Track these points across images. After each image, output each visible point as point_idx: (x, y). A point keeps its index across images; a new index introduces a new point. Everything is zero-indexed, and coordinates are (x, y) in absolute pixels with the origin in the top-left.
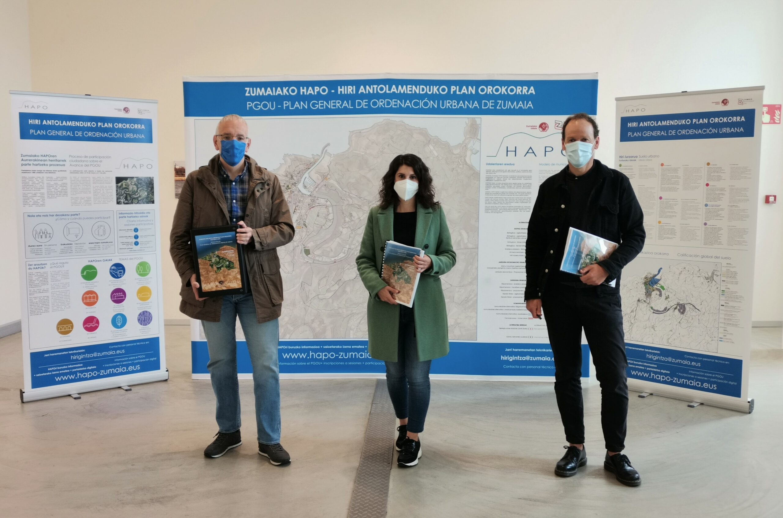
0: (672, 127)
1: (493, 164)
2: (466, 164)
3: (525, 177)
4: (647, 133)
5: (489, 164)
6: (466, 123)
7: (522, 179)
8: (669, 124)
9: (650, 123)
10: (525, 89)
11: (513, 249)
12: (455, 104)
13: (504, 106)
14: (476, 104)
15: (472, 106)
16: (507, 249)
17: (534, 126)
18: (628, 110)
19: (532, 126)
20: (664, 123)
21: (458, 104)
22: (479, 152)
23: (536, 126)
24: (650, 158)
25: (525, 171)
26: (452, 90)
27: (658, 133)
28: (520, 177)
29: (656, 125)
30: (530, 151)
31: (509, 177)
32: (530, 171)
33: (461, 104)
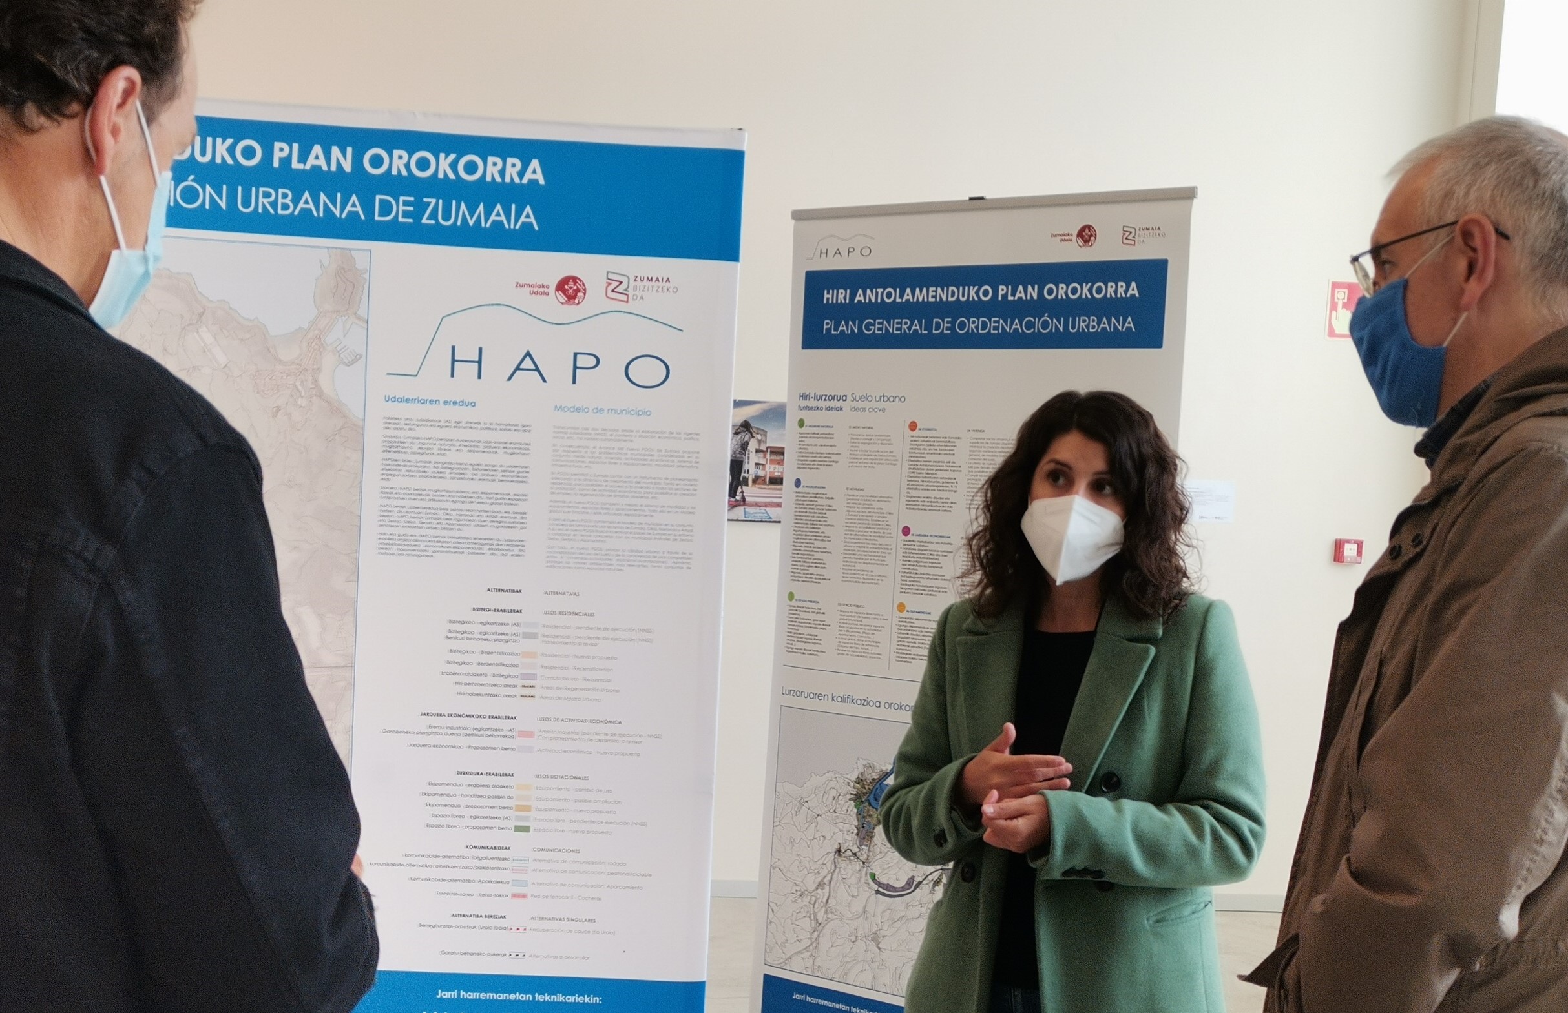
0: (941, 309)
1: (407, 400)
2: (321, 395)
3: (507, 446)
4: (874, 325)
5: (394, 400)
6: (322, 266)
7: (501, 451)
8: (933, 300)
9: (882, 293)
10: (514, 165)
11: (468, 674)
12: (288, 201)
13: (447, 217)
14: (354, 205)
15: (342, 211)
16: (450, 674)
17: (539, 286)
18: (824, 250)
19: (533, 286)
20: (921, 295)
21: (296, 201)
22: (364, 357)
23: (548, 287)
24: (881, 405)
25: (507, 427)
26: (277, 156)
27: (904, 326)
28: (493, 445)
29: (898, 300)
30: (528, 363)
31: (458, 444)
32: (526, 428)
33: (306, 202)
